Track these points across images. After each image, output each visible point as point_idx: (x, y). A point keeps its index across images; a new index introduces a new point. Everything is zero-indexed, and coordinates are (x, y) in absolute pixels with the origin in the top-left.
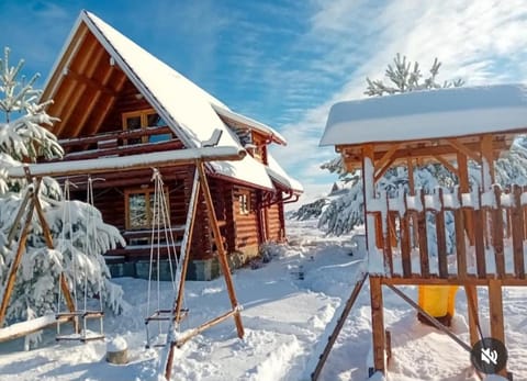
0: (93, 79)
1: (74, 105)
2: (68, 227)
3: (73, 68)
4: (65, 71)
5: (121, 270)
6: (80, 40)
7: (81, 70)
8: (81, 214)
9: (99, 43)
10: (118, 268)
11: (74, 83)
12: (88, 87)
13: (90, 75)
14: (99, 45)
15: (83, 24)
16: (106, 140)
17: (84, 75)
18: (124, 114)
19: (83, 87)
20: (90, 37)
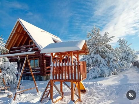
0: (21, 33)
1: (17, 39)
2: (6, 68)
3: (16, 31)
4: (14, 32)
5: (25, 78)
6: (18, 25)
7: (18, 31)
8: (9, 65)
9: (22, 26)
10: (25, 77)
11: (17, 34)
12: (20, 35)
13: (21, 32)
14: (22, 27)
15: (18, 21)
16: (23, 47)
17: (19, 32)
18: (29, 41)
19: (19, 35)
20: (20, 25)
